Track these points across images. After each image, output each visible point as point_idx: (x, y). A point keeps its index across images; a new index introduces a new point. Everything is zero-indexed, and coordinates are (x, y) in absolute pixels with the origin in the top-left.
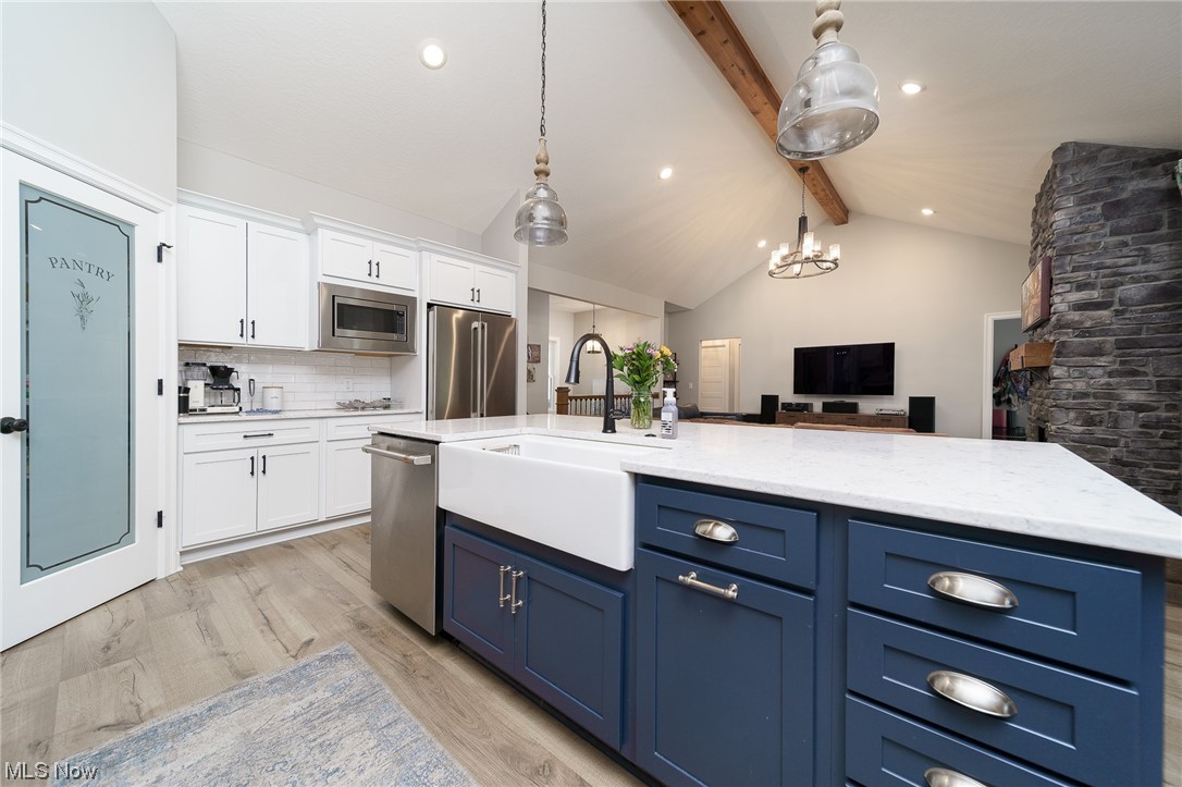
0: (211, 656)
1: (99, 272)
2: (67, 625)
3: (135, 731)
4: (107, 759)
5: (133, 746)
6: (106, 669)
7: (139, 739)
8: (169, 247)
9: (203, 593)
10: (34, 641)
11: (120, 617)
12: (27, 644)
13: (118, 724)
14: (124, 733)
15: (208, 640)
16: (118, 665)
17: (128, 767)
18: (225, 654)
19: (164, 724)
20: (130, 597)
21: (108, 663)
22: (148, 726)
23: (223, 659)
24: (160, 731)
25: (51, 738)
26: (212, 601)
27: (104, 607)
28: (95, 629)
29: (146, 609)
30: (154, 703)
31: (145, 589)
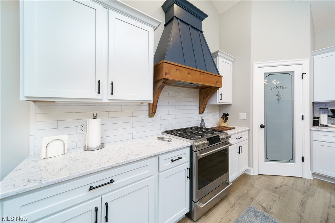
0: (297, 213)
1: (283, 88)
2: (274, 176)
3: (265, 214)
4: (257, 214)
5: (262, 216)
6: (272, 193)
7: (264, 216)
8: (305, 74)
9: (312, 191)
10: (267, 176)
11: (285, 182)
12: (266, 176)
13: (264, 208)
14: (263, 211)
15: (301, 207)
16: (275, 194)
17: (258, 220)
18: (301, 217)
19: (271, 219)
20: (292, 179)
21: (274, 192)
22: (268, 215)
23: (299, 217)
24: (269, 219)
25: (254, 199)
26: (313, 196)
27: (284, 177)
28: (278, 181)
29: (292, 184)
30: (274, 211)
31: (297, 179)
